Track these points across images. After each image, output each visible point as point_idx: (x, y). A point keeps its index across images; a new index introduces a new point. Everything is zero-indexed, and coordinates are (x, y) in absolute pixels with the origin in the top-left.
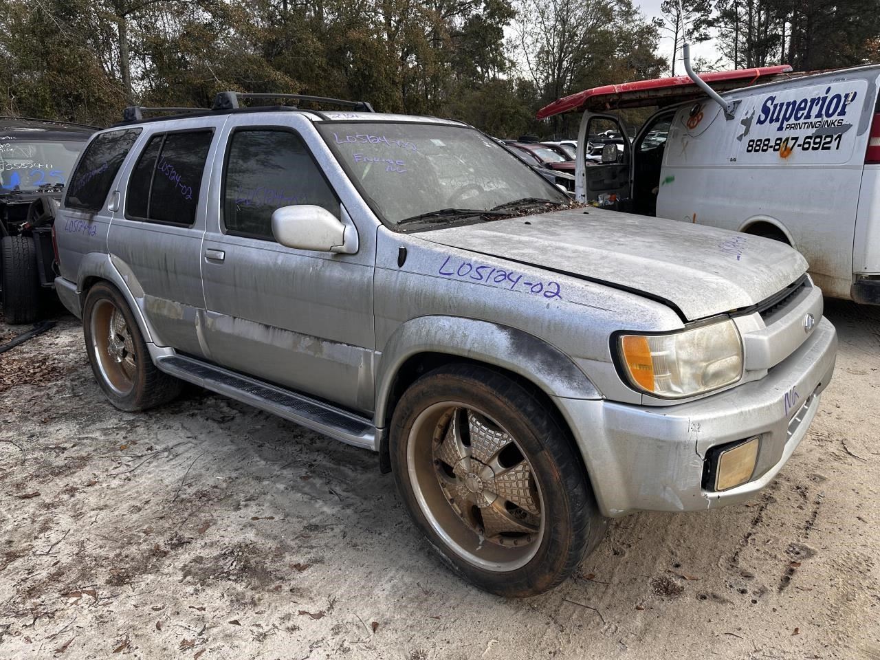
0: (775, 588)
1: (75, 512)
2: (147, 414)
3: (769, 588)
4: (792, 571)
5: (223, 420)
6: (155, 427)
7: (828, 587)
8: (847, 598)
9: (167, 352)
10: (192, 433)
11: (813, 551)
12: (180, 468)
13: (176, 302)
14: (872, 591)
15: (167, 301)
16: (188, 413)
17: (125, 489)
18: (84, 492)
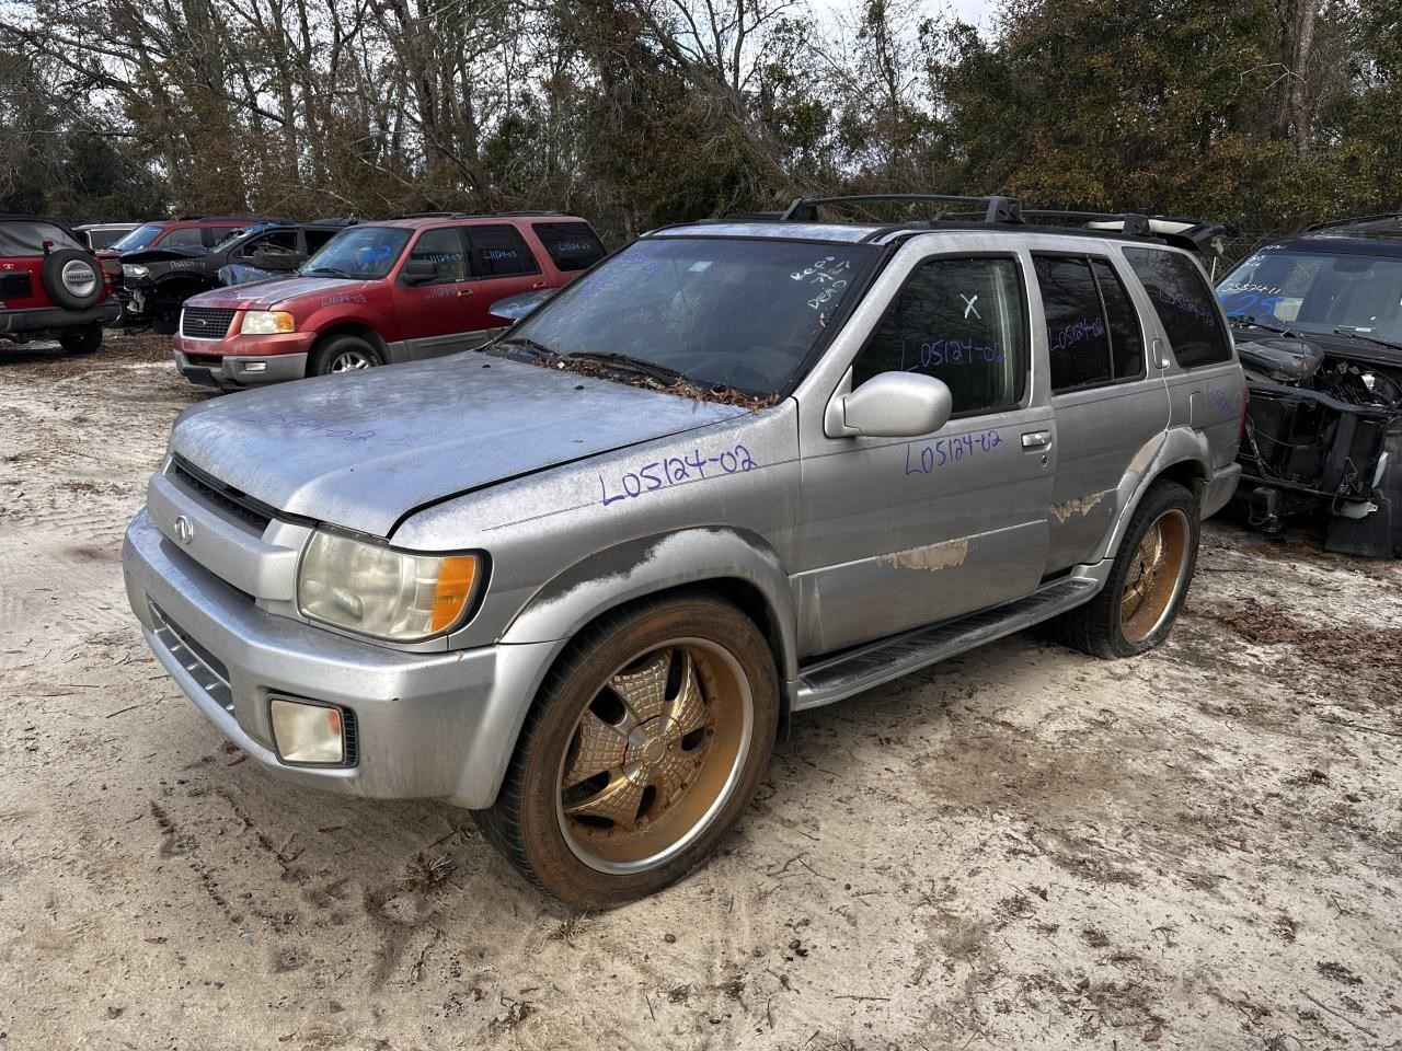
0: (160, 804)
3: (165, 799)
4: (163, 824)
7: (113, 835)
8: (86, 838)
11: (168, 858)
14: (67, 861)
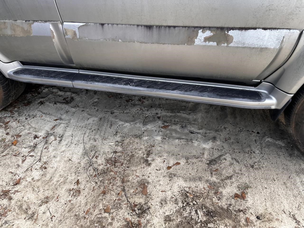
1: (26, 213)
2: (7, 110)
5: (67, 101)
6: (23, 118)
9: (15, 66)
10: (55, 116)
12: (73, 145)
13: (18, 21)
15: (7, 21)
16: (37, 102)
17: (48, 176)
18: (17, 191)
